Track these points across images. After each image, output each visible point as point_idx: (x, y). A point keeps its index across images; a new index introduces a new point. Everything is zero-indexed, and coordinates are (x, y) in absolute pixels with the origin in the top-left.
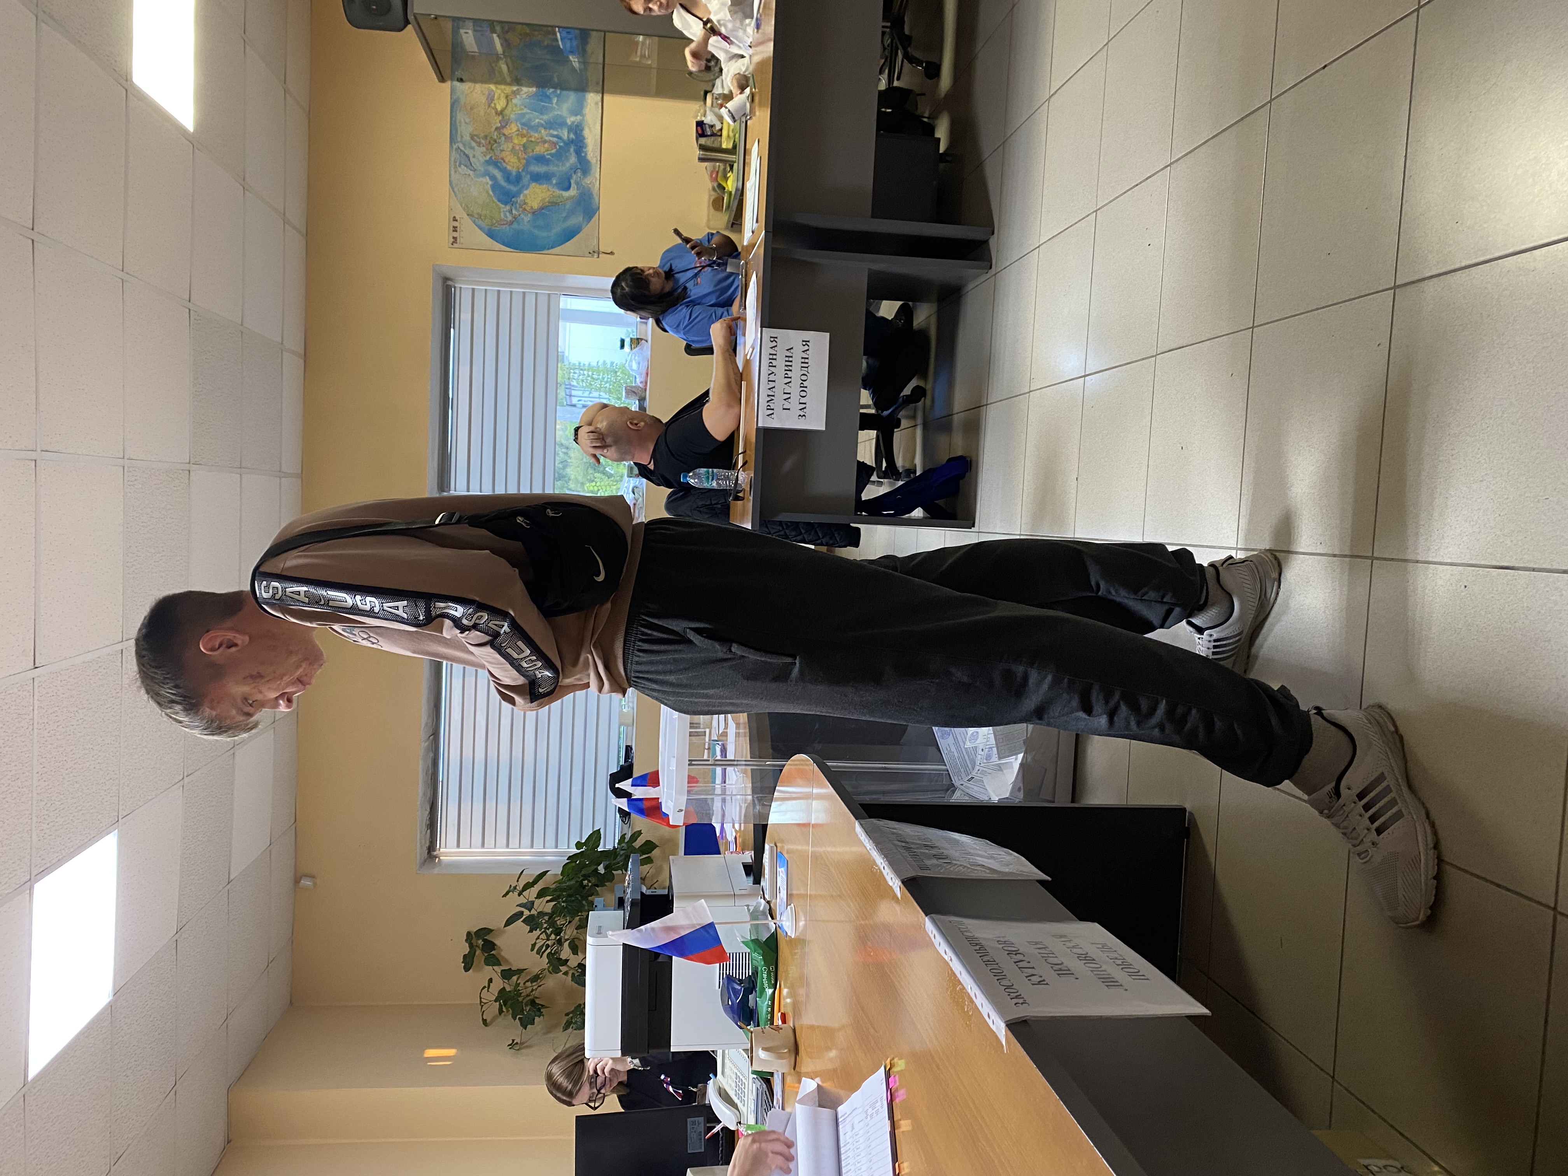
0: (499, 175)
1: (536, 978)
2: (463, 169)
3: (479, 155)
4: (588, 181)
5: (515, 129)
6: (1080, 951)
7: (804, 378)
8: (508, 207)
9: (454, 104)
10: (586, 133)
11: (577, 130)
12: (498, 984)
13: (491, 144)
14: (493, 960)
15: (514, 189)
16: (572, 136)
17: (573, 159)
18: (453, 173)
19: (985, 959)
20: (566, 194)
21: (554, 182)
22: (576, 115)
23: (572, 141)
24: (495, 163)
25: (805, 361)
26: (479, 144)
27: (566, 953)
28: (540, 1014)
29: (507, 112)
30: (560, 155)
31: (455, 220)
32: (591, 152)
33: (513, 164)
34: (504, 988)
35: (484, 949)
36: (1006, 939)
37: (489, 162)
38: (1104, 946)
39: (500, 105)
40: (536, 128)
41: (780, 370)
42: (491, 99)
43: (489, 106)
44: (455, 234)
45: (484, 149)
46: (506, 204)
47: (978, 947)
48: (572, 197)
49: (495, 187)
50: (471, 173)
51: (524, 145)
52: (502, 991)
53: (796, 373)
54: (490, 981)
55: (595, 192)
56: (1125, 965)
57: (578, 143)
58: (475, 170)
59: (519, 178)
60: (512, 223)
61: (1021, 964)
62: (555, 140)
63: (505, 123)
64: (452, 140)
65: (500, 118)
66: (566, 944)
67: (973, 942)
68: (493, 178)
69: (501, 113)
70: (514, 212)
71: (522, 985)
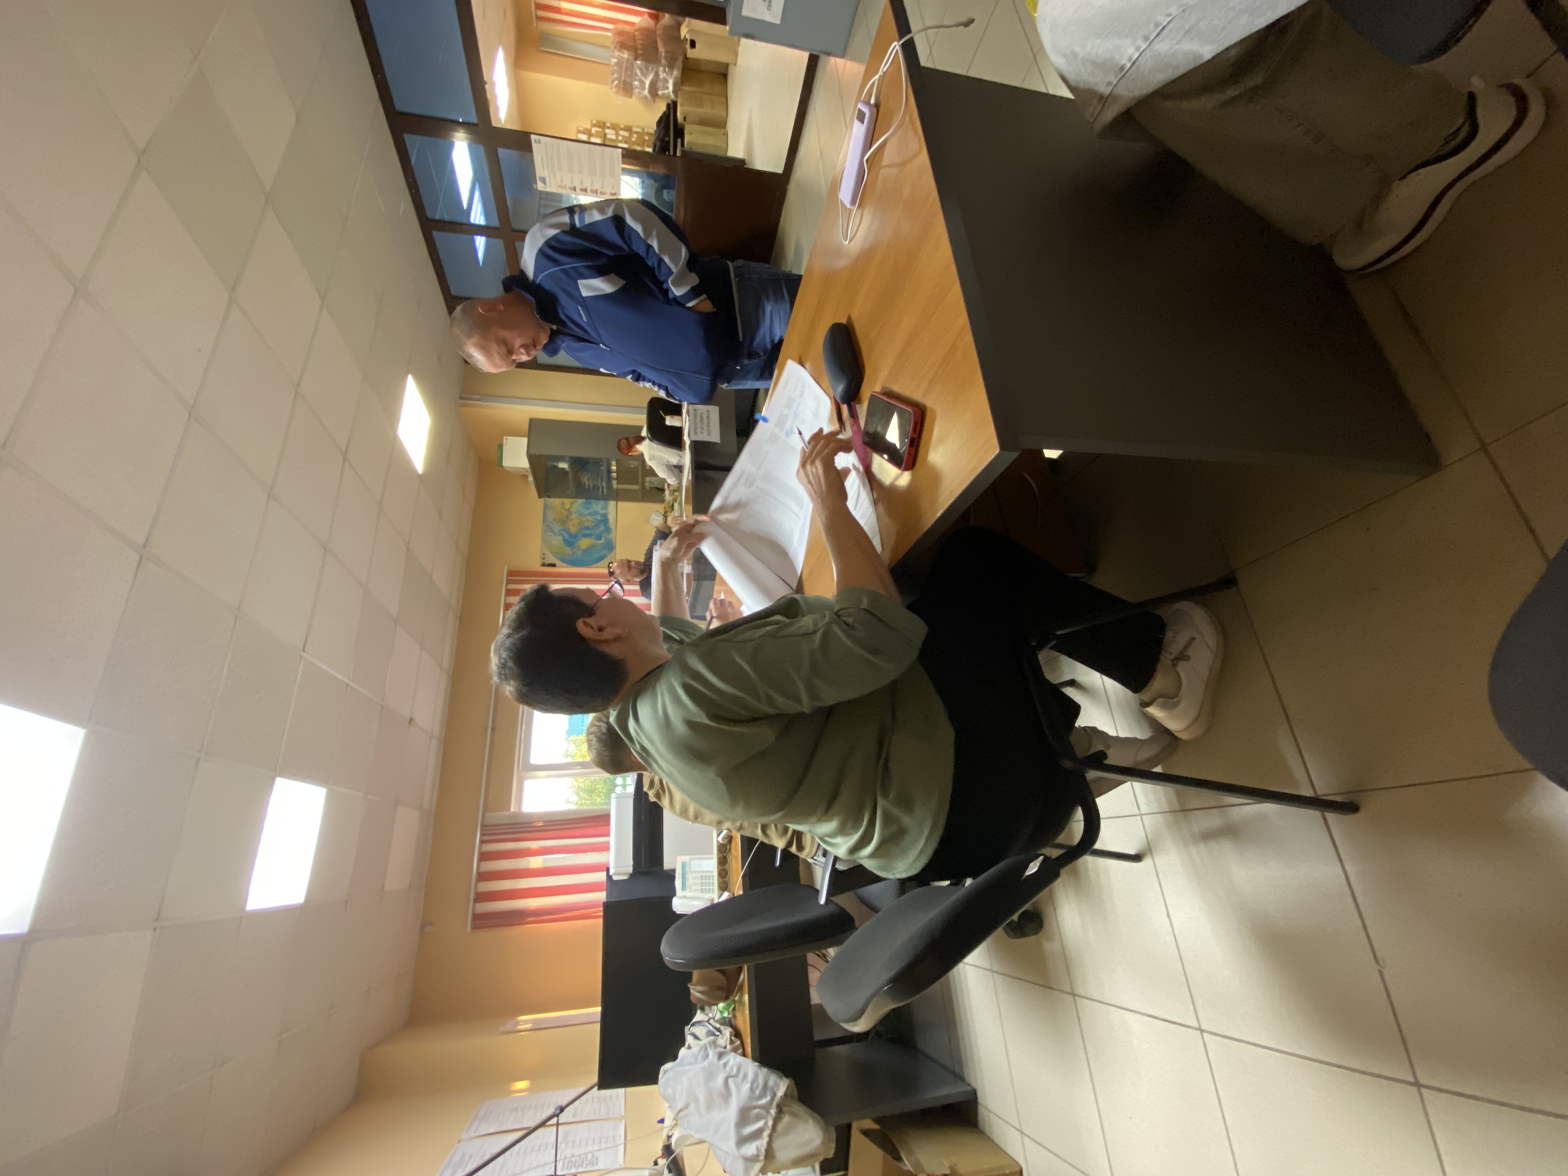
0: (566, 535)
2: (549, 533)
3: (557, 527)
4: (610, 536)
5: (575, 516)
8: (571, 548)
9: (546, 507)
10: (609, 518)
11: (605, 516)
13: (563, 522)
15: (573, 540)
16: (602, 518)
17: (602, 528)
20: (600, 542)
21: (594, 537)
22: (604, 510)
23: (601, 521)
24: (565, 530)
26: (557, 523)
29: (571, 509)
30: (597, 526)
31: (544, 554)
32: (611, 525)
33: (573, 530)
37: (561, 530)
39: (568, 506)
40: (585, 515)
42: (563, 504)
43: (562, 507)
44: (544, 561)
45: (559, 525)
46: (570, 546)
48: (602, 543)
49: (565, 540)
50: (553, 535)
51: (579, 523)
55: (614, 540)
57: (605, 520)
58: (555, 533)
59: (576, 536)
60: (572, 554)
62: (594, 520)
63: (570, 514)
64: (544, 521)
65: (567, 512)
68: (563, 536)
69: (568, 510)
70: (574, 550)
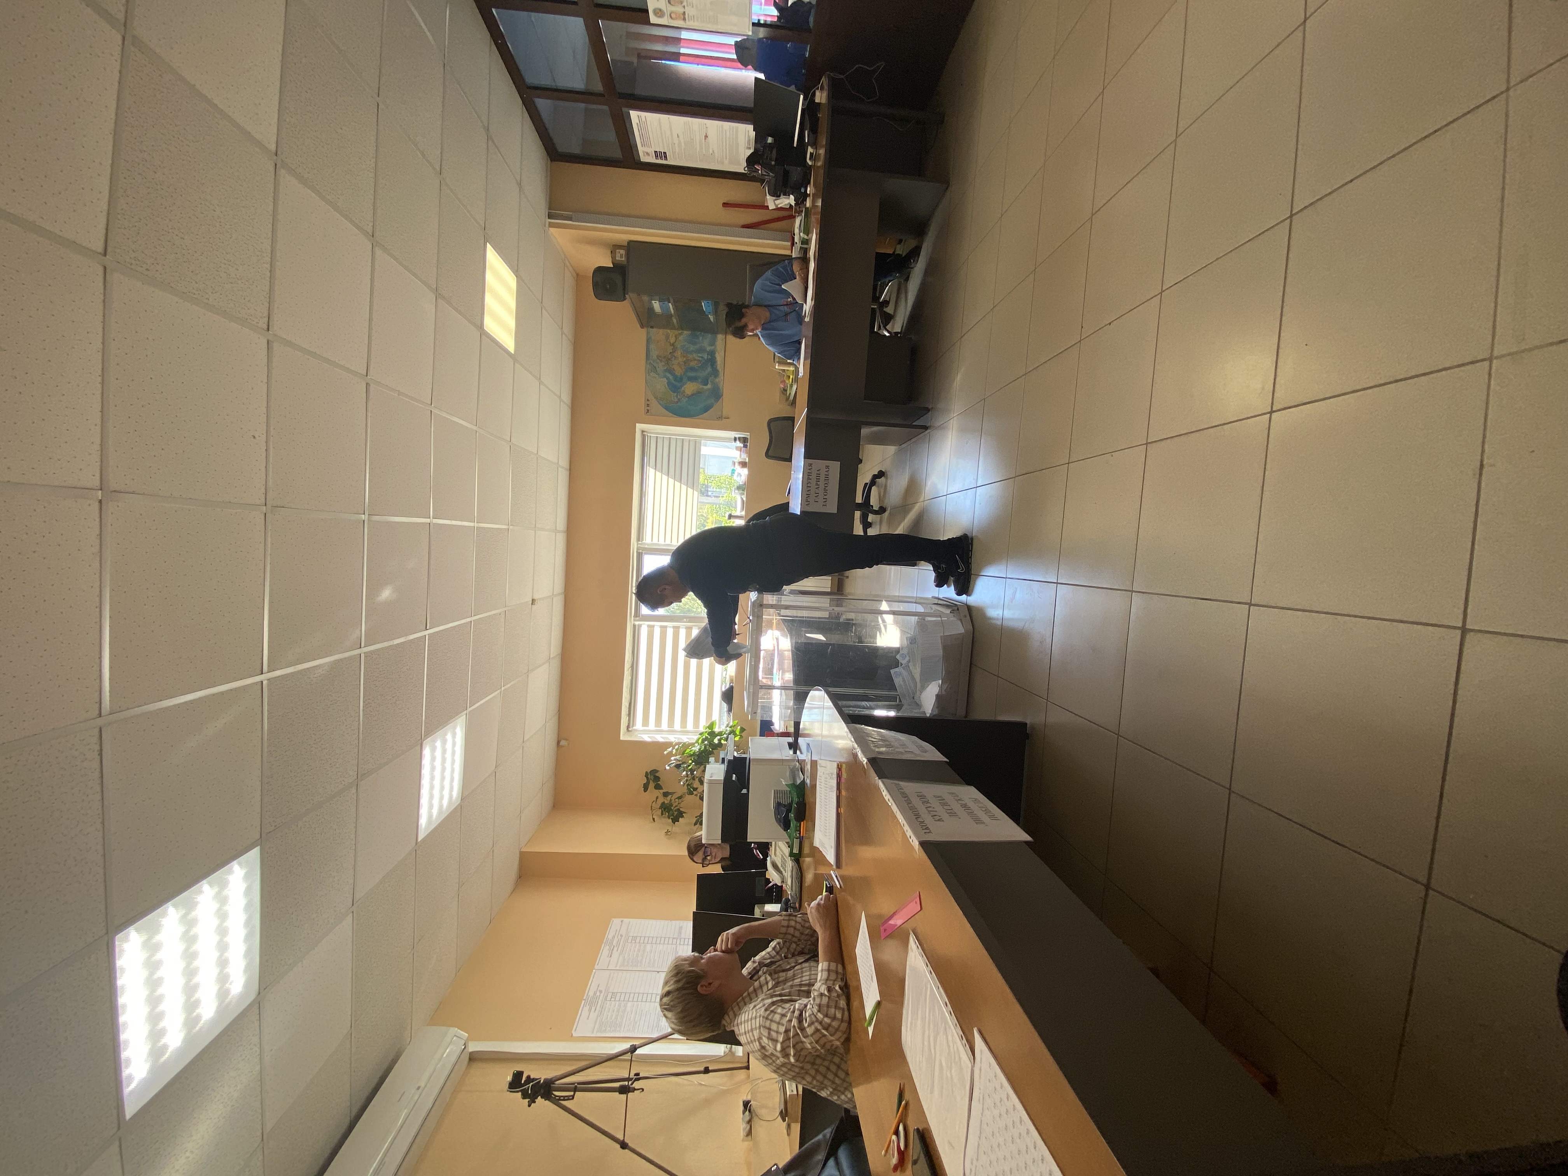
0: (671, 377)
1: (680, 798)
2: (653, 374)
3: (661, 367)
4: (717, 380)
5: (679, 353)
6: (963, 802)
7: (826, 485)
8: (675, 394)
9: (648, 341)
10: (717, 355)
11: (712, 354)
12: (661, 799)
13: (668, 360)
14: (658, 787)
15: (678, 384)
16: (709, 357)
17: (709, 369)
18: (647, 375)
19: (910, 805)
20: (705, 387)
21: (700, 381)
22: (712, 346)
23: (708, 360)
24: (670, 371)
25: (827, 477)
26: (661, 361)
27: (696, 784)
28: (682, 817)
29: (676, 344)
30: (703, 367)
31: (648, 400)
32: (719, 366)
33: (678, 371)
34: (664, 802)
35: (653, 781)
36: (922, 794)
37: (666, 371)
38: (976, 800)
39: (672, 340)
40: (691, 352)
41: (813, 481)
42: (667, 337)
43: (667, 340)
44: (648, 408)
45: (664, 363)
46: (674, 392)
47: (906, 799)
48: (708, 389)
49: (669, 383)
50: (657, 376)
51: (685, 362)
52: (663, 803)
53: (822, 483)
54: (657, 798)
55: (721, 387)
56: (987, 811)
57: (712, 361)
58: (659, 375)
59: (681, 379)
60: (677, 402)
61: (930, 809)
62: (701, 359)
63: (675, 350)
64: (647, 358)
65: (672, 347)
66: (697, 779)
67: (904, 795)
68: (668, 378)
69: (673, 345)
70: (679, 397)
71: (673, 800)
